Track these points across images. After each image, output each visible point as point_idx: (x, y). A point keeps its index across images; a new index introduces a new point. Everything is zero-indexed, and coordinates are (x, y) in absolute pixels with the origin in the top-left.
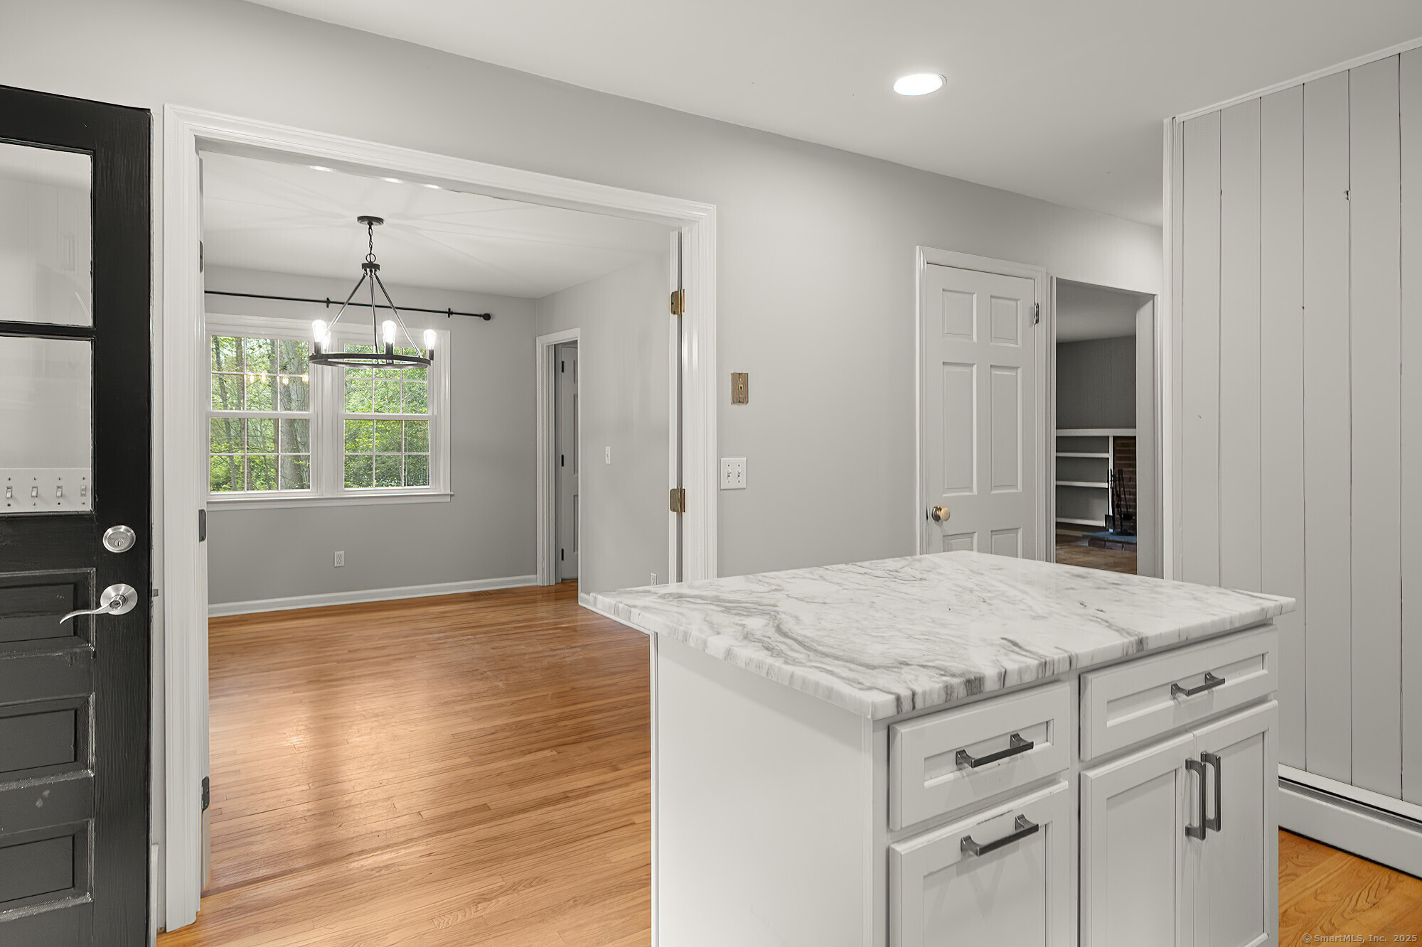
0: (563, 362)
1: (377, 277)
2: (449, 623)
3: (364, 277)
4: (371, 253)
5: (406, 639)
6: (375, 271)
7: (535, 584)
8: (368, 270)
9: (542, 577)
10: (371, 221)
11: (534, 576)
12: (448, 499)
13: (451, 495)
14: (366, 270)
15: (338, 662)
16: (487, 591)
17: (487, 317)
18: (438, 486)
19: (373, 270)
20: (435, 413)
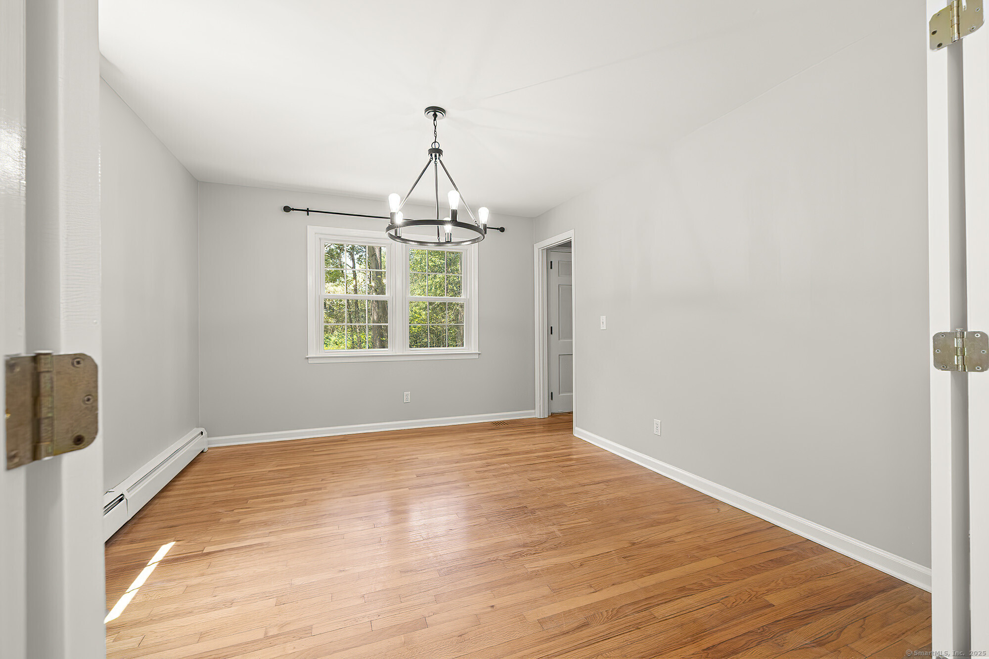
0: (551, 262)
1: (440, 161)
2: (485, 450)
3: (430, 161)
4: (435, 142)
5: (458, 465)
6: (439, 155)
7: (534, 417)
8: (433, 154)
9: (539, 412)
10: (435, 111)
11: (533, 411)
12: (477, 357)
13: (479, 354)
14: (431, 155)
15: (410, 488)
16: (503, 421)
17: (502, 230)
18: (471, 346)
19: (438, 155)
20: (468, 297)
